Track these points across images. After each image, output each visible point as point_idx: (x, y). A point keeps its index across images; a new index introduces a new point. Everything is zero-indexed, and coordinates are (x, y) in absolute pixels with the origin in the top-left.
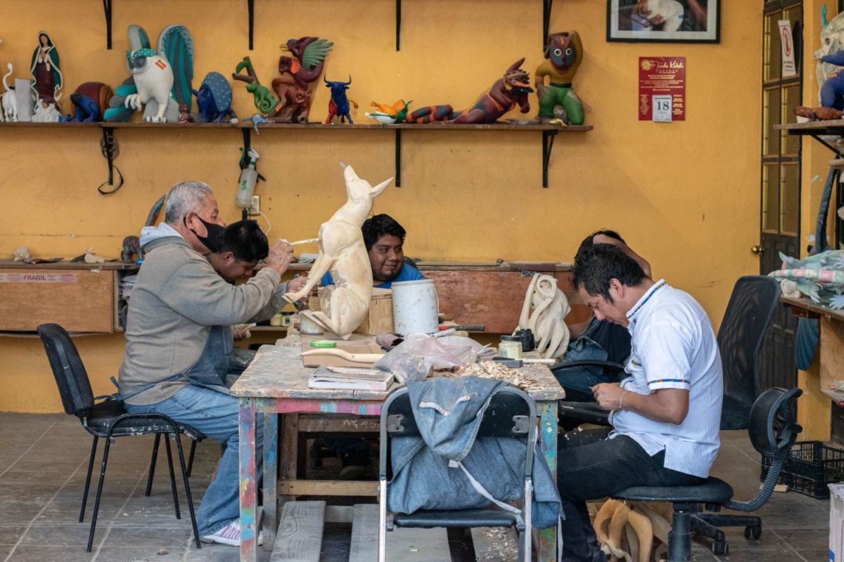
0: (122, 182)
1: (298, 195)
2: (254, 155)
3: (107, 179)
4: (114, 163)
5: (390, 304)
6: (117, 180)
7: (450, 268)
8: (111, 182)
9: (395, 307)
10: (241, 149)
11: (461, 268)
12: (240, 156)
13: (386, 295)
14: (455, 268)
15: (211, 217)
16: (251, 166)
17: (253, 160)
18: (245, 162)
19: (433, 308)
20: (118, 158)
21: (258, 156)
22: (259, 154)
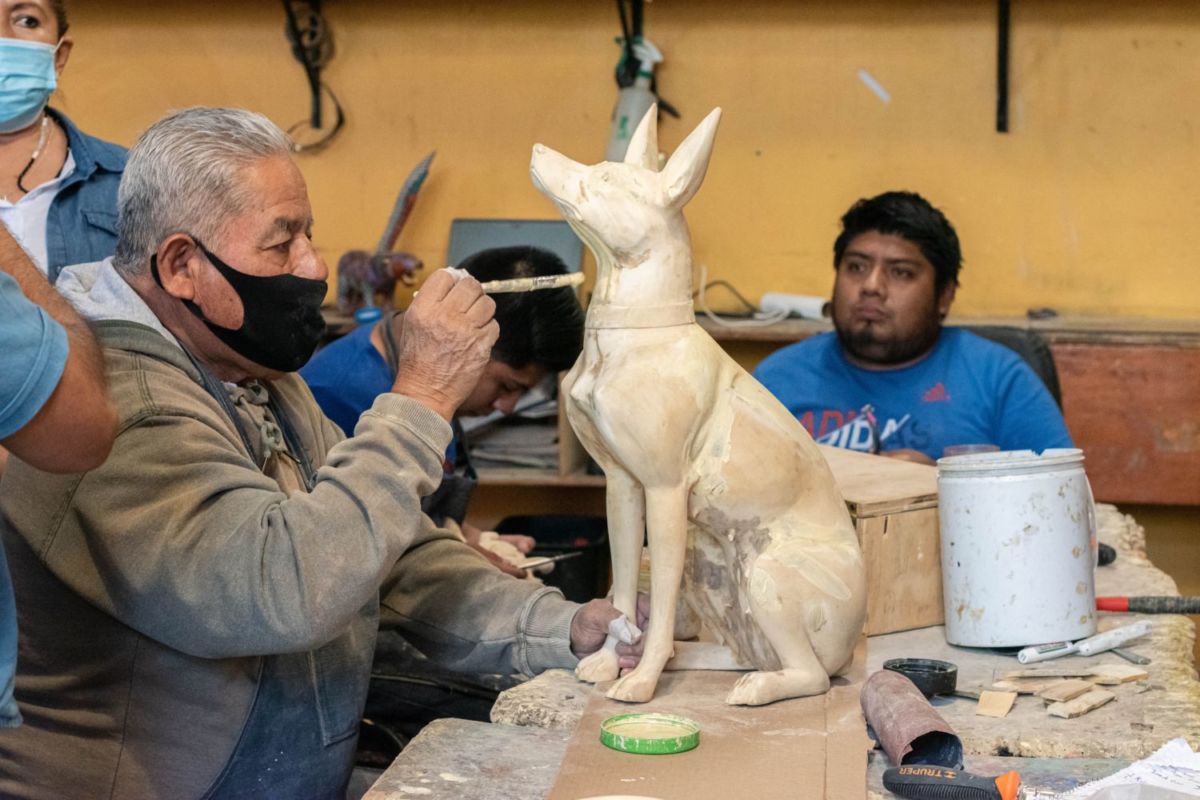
0: (341, 121)
1: (758, 153)
2: (648, 54)
3: (306, 113)
4: (325, 76)
5: (932, 525)
6: (329, 118)
7: (1129, 339)
8: (316, 121)
9: (946, 547)
10: (618, 40)
11: (1157, 339)
12: (615, 55)
13: (920, 499)
14: (1143, 339)
15: (260, 249)
16: (642, 83)
17: (646, 67)
18: (628, 71)
19: (1076, 553)
20: (333, 64)
21: (657, 57)
22: (663, 52)
